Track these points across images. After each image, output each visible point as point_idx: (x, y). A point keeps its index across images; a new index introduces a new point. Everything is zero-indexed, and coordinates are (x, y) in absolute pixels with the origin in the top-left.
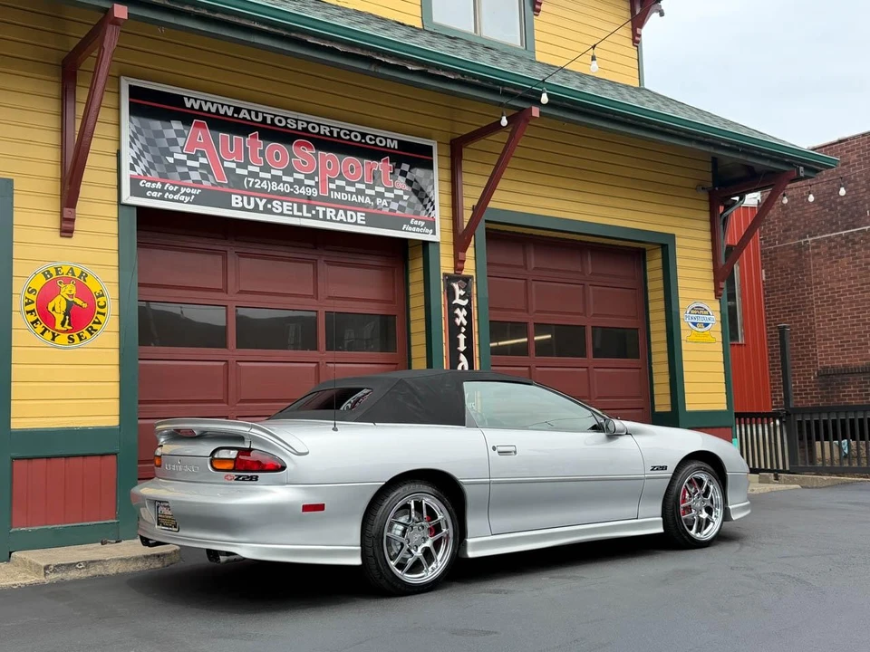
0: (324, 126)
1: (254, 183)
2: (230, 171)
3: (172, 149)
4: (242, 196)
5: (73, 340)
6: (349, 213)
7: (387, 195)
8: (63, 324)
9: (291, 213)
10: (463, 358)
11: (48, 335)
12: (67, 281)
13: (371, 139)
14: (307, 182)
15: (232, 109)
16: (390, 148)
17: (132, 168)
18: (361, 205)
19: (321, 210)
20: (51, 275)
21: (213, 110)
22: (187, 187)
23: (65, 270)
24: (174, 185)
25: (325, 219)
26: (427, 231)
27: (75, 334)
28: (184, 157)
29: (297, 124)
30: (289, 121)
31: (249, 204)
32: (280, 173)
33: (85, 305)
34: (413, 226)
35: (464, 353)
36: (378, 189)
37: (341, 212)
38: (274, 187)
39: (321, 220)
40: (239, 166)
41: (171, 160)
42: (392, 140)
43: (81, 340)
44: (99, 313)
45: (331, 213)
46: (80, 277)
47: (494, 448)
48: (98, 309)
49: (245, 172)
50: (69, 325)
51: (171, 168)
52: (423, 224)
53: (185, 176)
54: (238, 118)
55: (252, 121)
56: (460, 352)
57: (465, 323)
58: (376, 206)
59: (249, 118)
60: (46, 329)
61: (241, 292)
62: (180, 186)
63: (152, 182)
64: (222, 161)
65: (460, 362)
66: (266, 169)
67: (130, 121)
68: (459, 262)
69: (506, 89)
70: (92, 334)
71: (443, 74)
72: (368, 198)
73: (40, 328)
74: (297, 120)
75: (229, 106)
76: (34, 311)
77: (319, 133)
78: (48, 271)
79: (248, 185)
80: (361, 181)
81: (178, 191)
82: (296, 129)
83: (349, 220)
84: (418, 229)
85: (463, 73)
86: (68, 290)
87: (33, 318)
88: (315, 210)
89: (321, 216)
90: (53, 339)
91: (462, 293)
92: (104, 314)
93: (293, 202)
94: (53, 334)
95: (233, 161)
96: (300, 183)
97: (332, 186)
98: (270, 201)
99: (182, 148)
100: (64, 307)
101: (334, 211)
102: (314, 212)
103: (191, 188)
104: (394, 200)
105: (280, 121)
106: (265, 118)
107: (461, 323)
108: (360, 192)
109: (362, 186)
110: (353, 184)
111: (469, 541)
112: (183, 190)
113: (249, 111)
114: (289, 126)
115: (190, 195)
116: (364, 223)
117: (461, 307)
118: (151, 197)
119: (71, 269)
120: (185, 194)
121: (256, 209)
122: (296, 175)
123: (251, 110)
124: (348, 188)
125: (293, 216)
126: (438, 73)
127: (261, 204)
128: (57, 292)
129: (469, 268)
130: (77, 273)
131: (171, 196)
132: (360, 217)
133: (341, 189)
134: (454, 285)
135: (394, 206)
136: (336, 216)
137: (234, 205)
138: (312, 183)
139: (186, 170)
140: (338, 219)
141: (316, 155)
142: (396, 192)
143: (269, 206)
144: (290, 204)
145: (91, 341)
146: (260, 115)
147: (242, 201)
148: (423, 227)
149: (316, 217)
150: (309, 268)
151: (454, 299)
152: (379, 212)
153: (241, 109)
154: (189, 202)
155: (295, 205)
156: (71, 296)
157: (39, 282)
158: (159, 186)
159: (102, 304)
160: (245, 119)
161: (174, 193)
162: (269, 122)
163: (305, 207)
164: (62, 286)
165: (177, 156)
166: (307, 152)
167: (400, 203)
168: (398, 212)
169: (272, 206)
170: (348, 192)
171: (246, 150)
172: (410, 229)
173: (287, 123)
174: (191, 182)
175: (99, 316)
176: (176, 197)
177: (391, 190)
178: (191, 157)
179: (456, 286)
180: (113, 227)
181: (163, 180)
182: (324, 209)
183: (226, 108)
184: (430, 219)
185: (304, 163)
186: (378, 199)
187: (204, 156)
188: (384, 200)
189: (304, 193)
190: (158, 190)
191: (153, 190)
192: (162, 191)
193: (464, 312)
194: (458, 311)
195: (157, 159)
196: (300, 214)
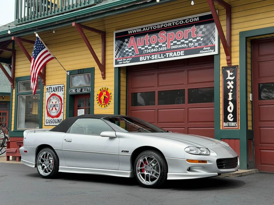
0: (169, 23)
1: (147, 51)
2: (140, 50)
3: (125, 48)
4: (143, 56)
5: (105, 107)
6: (178, 52)
7: (193, 41)
8: (103, 103)
9: (157, 58)
10: (230, 103)
12: (104, 91)
13: (187, 21)
14: (163, 45)
15: (141, 29)
16: (196, 21)
17: (116, 57)
18: (183, 48)
19: (167, 54)
21: (136, 32)
22: (128, 58)
23: (104, 88)
24: (125, 59)
25: (169, 57)
26: (211, 51)
27: (106, 105)
28: (128, 49)
29: (160, 26)
30: (158, 26)
31: (145, 59)
32: (154, 45)
33: (107, 97)
34: (204, 50)
35: (231, 101)
36: (189, 40)
37: (175, 53)
38: (152, 50)
40: (142, 47)
41: (125, 51)
42: (196, 18)
44: (110, 99)
45: (171, 54)
46: (107, 90)
47: (65, 140)
48: (110, 98)
49: (144, 48)
50: (105, 103)
51: (125, 54)
52: (209, 48)
53: (128, 55)
54: (142, 32)
55: (146, 31)
56: (229, 101)
57: (232, 87)
58: (189, 46)
59: (145, 30)
62: (127, 59)
63: (120, 59)
64: (138, 47)
65: (229, 105)
66: (150, 45)
67: (116, 43)
68: (229, 61)
70: (109, 105)
72: (185, 44)
73: (99, 104)
74: (160, 25)
75: (140, 29)
76: (98, 100)
77: (168, 26)
78: (101, 89)
79: (144, 52)
81: (126, 60)
82: (160, 28)
83: (178, 55)
84: (207, 51)
86: (104, 93)
87: (98, 102)
88: (165, 54)
89: (167, 56)
90: (101, 107)
91: (232, 74)
92: (111, 99)
93: (158, 54)
94: (101, 105)
95: (141, 46)
96: (161, 47)
97: (172, 44)
98: (151, 56)
99: (127, 47)
100: (104, 98)
101: (172, 53)
102: (165, 56)
103: (129, 58)
104: (196, 42)
105: (155, 27)
106: (150, 28)
107: (230, 88)
109: (184, 41)
110: (179, 41)
111: (60, 167)
113: (145, 28)
114: (158, 28)
116: (183, 54)
117: (230, 80)
118: (120, 64)
120: (128, 60)
121: (147, 60)
122: (159, 44)
123: (146, 27)
124: (178, 43)
125: (158, 59)
127: (148, 57)
129: (236, 62)
131: (124, 62)
132: (182, 53)
133: (175, 44)
134: (227, 71)
135: (196, 44)
136: (173, 55)
137: (140, 60)
138: (165, 45)
139: (128, 53)
140: (174, 56)
141: (166, 35)
142: (198, 38)
143: (151, 58)
144: (157, 55)
145: (109, 107)
146: (149, 28)
147: (143, 58)
148: (209, 50)
149: (166, 57)
151: (227, 77)
152: (190, 49)
153: (143, 28)
154: (129, 63)
155: (159, 55)
156: (105, 95)
157: (99, 92)
158: (122, 60)
159: (111, 96)
160: (144, 31)
161: (125, 61)
162: (151, 29)
163: (162, 55)
165: (126, 50)
166: (163, 35)
167: (199, 42)
168: (198, 46)
169: (152, 57)
171: (144, 41)
172: (203, 52)
173: (157, 27)
174: (129, 56)
177: (195, 38)
179: (228, 72)
180: (113, 74)
181: (123, 58)
182: (169, 53)
183: (139, 29)
184: (212, 45)
185: (162, 39)
186: (189, 44)
187: (133, 47)
188: (192, 43)
189: (162, 50)
190: (121, 61)
191: (120, 62)
192: (122, 61)
193: (232, 82)
194: (229, 83)
195: (122, 52)
196: (160, 57)
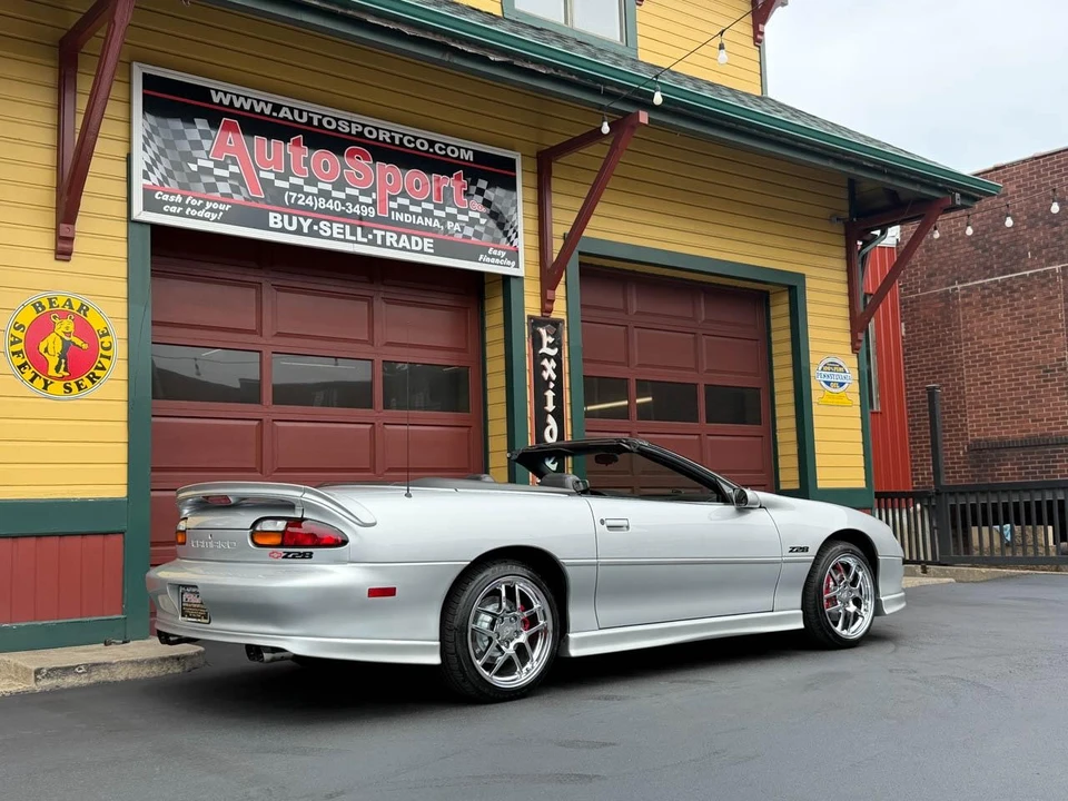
0: (384, 131)
1: (297, 199)
2: (267, 183)
3: (196, 153)
4: (282, 214)
5: (71, 390)
6: (413, 239)
7: (460, 217)
8: (57, 369)
9: (342, 237)
10: (551, 419)
11: (39, 383)
12: (63, 315)
13: (440, 149)
14: (362, 199)
15: (270, 106)
16: (464, 160)
17: (146, 176)
18: (428, 229)
19: (379, 234)
20: (44, 308)
21: (247, 107)
22: (213, 201)
23: (60, 302)
24: (198, 199)
25: (384, 245)
26: (509, 262)
27: (72, 382)
28: (210, 164)
29: (350, 126)
30: (340, 123)
31: (290, 224)
32: (329, 187)
33: (85, 346)
34: (491, 256)
35: (552, 413)
36: (449, 210)
37: (404, 237)
38: (322, 203)
39: (379, 246)
40: (278, 176)
41: (194, 167)
42: (467, 150)
43: (80, 389)
44: (102, 356)
45: (391, 238)
46: (79, 311)
47: (602, 522)
48: (101, 351)
49: (285, 185)
50: (65, 370)
51: (195, 177)
52: (504, 254)
53: (212, 188)
54: (277, 118)
55: (295, 121)
56: (548, 413)
57: (554, 377)
58: (446, 231)
59: (291, 118)
60: (36, 375)
61: (280, 334)
62: (205, 200)
63: (170, 194)
64: (258, 170)
65: (548, 425)
66: (312, 181)
67: (144, 118)
68: (547, 303)
69: (608, 88)
70: (93, 382)
71: (531, 66)
72: (436, 220)
73: (29, 374)
74: (350, 122)
75: (267, 103)
76: (21, 352)
77: (377, 139)
78: (40, 303)
79: (289, 202)
80: (429, 200)
81: (203, 206)
82: (349, 134)
83: (414, 248)
84: (497, 261)
85: (556, 67)
86: (64, 326)
87: (20, 361)
88: (372, 233)
89: (379, 242)
90: (45, 388)
91: (551, 340)
92: (109, 358)
93: (345, 224)
94: (46, 381)
95: (271, 171)
96: (354, 200)
97: (394, 205)
98: (316, 221)
99: (208, 153)
100: (59, 348)
101: (395, 236)
102: (370, 236)
103: (219, 203)
104: (468, 224)
105: (329, 123)
106: (310, 119)
107: (549, 377)
108: (427, 213)
109: (430, 206)
110: (418, 204)
111: (571, 636)
112: (208, 205)
113: (292, 110)
114: (340, 129)
115: (217, 211)
116: (432, 251)
117: (549, 357)
118: (169, 213)
119: (69, 300)
120: (211, 210)
121: (299, 231)
122: (348, 190)
123: (292, 108)
124: (412, 208)
125: (345, 240)
126: (526, 66)
127: (306, 225)
128: (50, 329)
129: (559, 310)
130: (76, 306)
131: (194, 213)
132: (427, 244)
133: (403, 209)
134: (541, 330)
135: (469, 231)
136: (398, 241)
137: (272, 225)
138: (369, 200)
139: (213, 180)
140: (400, 246)
141: (373, 167)
142: (471, 214)
144: (342, 226)
145: (94, 391)
146: (305, 114)
147: (282, 221)
148: (504, 259)
149: (373, 243)
150: (363, 306)
151: (541, 347)
152: (451, 238)
153: (281, 106)
154: (216, 221)
155: (348, 227)
156: (68, 334)
157: (28, 317)
158: (179, 199)
159: (106, 345)
160: (285, 119)
161: (198, 208)
162: (316, 123)
163: (359, 230)
164: (57, 321)
165: (201, 163)
166: (363, 162)
167: (477, 228)
168: (473, 239)
169: (319, 228)
170: (412, 213)
171: (287, 157)
172: (488, 260)
173: (338, 125)
174: (218, 195)
175: (102, 360)
176: (201, 214)
177: (465, 212)
178: (218, 165)
179: (543, 331)
180: (121, 249)
181: (185, 193)
182: (383, 233)
183: (262, 104)
184: (512, 248)
185: (360, 176)
186: (449, 223)
187: (235, 163)
188: (457, 224)
189: (358, 212)
190: (177, 205)
191: (171, 204)
192: (183, 205)
193: (553, 364)
194: (545, 362)
195: (177, 166)
196: (353, 238)
